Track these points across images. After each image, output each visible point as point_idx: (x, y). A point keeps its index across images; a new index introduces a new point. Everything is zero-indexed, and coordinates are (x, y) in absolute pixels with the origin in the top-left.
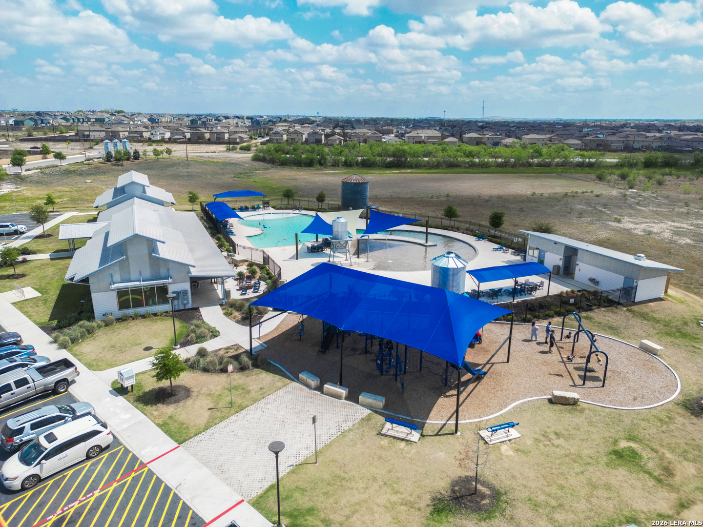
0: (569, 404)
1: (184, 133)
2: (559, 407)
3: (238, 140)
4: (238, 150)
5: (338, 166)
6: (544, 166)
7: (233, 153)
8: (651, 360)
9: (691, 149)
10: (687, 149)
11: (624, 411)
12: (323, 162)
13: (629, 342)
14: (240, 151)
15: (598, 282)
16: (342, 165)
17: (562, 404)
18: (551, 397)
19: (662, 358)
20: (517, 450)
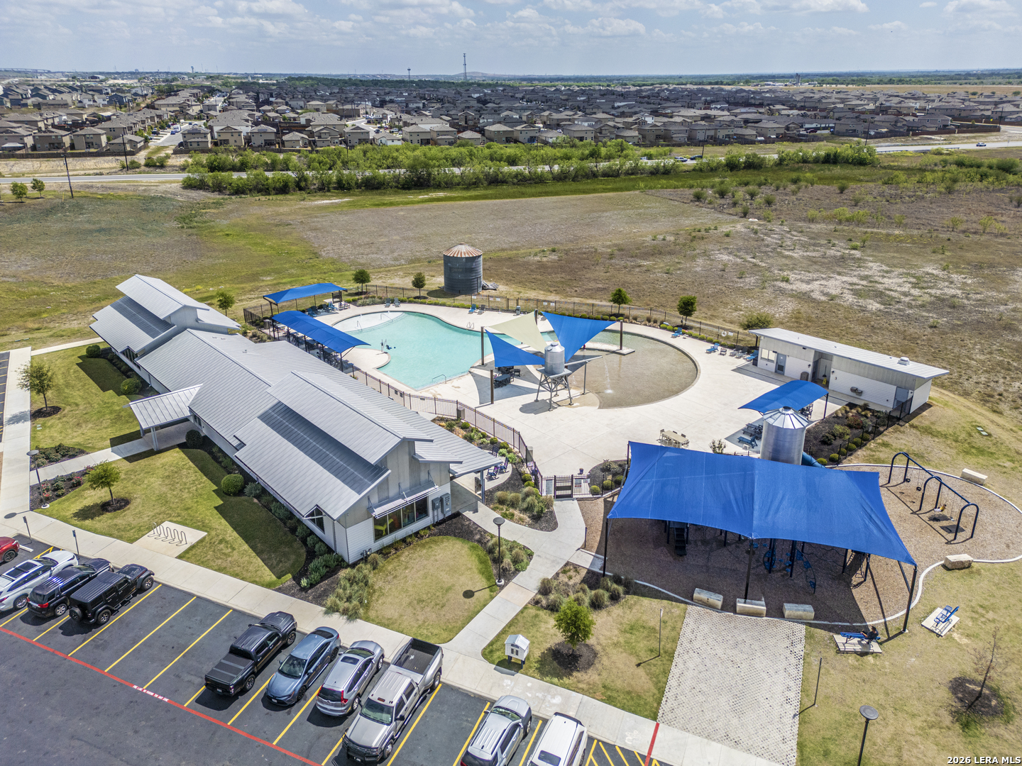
0: (964, 568)
1: (21, 138)
2: (957, 573)
3: (128, 148)
4: (143, 168)
5: (329, 191)
6: (611, 176)
7: (136, 173)
8: (982, 492)
9: (763, 138)
10: (759, 138)
11: (1012, 564)
12: (303, 184)
13: (947, 472)
14: (147, 169)
15: (862, 392)
16: (335, 188)
17: (959, 569)
18: (943, 562)
19: (989, 487)
20: (968, 636)
